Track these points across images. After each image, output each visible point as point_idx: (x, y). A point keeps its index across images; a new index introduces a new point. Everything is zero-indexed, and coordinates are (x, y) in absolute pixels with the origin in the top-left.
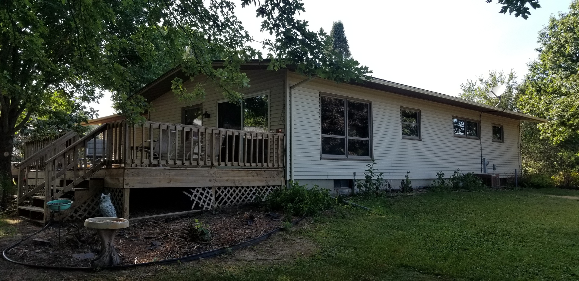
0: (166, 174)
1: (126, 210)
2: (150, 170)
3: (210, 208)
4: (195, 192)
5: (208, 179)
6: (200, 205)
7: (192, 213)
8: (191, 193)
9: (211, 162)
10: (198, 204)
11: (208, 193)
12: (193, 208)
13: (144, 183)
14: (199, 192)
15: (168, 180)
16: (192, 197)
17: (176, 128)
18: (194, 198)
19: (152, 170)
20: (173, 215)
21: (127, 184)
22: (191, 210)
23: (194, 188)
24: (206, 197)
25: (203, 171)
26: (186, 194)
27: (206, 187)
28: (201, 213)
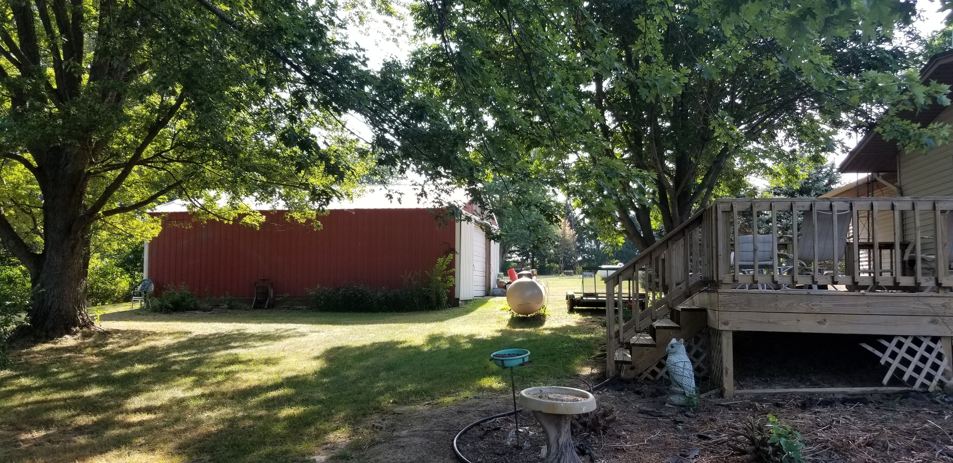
0: (813, 305)
1: (727, 372)
2: (774, 296)
3: (933, 386)
4: (891, 347)
5: (929, 319)
6: (906, 378)
7: (883, 393)
8: (883, 349)
9: (933, 278)
10: (899, 373)
11: (929, 350)
12: (886, 380)
13: (762, 322)
14: (905, 348)
15: (820, 318)
16: (885, 358)
17: (831, 206)
18: (890, 360)
19: (779, 296)
20: (825, 394)
21: (726, 323)
22: (882, 385)
23: (889, 338)
24: (924, 360)
25: (912, 299)
26: (870, 349)
27: (925, 337)
28: (906, 395)
